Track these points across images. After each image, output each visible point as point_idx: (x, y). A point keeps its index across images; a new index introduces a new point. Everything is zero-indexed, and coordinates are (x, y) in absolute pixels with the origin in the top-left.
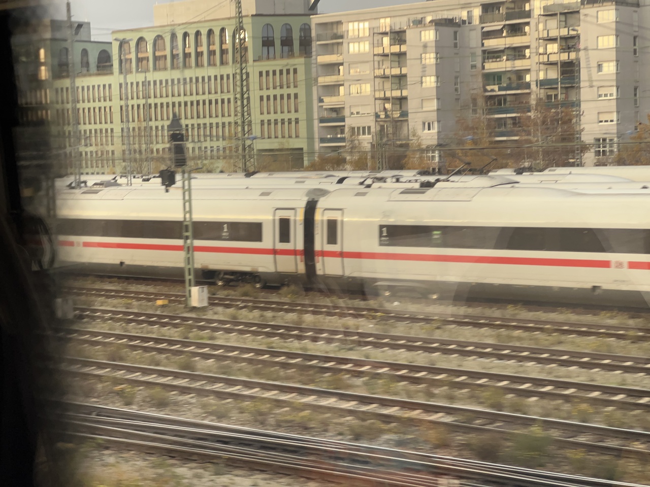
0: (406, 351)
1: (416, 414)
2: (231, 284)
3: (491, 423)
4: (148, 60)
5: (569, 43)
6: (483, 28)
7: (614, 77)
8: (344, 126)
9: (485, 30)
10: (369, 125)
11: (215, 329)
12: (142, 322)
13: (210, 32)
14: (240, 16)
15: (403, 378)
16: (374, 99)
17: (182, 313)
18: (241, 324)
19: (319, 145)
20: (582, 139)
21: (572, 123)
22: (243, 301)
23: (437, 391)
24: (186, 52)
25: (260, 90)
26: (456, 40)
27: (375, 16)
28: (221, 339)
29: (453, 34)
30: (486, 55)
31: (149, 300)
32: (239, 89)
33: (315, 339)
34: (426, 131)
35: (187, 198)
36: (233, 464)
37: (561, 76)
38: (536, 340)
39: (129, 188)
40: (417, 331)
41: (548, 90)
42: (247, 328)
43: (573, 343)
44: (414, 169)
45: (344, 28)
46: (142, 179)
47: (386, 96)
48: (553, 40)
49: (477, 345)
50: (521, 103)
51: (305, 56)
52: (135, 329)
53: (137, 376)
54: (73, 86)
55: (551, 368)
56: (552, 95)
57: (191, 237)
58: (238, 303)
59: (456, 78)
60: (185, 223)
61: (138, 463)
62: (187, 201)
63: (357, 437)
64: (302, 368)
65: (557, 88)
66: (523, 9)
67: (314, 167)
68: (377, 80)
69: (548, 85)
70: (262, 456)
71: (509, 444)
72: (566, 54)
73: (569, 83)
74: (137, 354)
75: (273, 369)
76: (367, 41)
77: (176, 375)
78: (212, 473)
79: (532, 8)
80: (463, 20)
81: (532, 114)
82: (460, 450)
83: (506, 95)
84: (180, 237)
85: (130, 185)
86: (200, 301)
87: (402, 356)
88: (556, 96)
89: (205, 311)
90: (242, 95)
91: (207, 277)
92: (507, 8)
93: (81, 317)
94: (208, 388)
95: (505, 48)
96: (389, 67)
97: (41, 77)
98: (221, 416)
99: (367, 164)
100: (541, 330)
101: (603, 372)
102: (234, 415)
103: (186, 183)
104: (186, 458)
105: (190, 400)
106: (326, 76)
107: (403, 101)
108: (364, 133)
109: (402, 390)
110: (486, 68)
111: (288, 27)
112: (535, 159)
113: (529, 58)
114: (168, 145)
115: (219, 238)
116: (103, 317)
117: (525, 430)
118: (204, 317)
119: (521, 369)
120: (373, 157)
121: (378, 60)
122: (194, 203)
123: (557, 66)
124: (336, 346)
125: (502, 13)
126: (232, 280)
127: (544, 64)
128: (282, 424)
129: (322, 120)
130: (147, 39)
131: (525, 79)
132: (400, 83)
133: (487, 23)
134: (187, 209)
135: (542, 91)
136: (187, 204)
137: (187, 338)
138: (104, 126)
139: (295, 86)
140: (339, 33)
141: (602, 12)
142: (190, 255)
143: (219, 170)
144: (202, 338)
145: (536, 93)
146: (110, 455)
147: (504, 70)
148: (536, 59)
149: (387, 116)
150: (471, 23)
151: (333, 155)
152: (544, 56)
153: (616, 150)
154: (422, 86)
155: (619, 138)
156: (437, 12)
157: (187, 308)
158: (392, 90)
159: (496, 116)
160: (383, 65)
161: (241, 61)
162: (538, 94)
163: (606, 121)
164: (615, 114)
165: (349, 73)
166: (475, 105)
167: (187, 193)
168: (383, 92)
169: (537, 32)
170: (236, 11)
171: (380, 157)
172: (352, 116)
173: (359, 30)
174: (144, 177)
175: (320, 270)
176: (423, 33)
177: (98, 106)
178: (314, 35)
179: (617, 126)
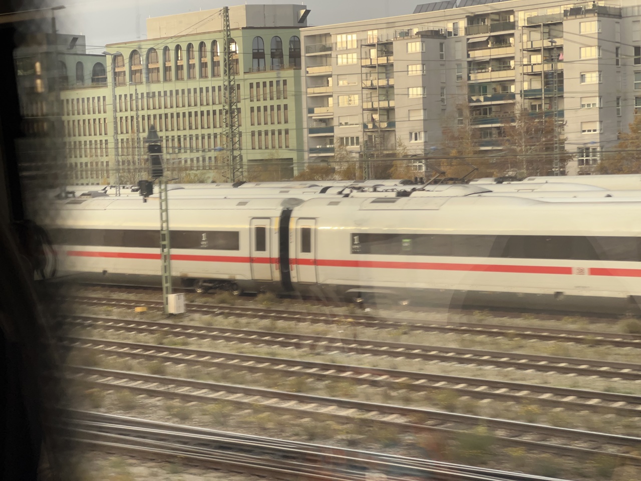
0: (371, 356)
1: (372, 415)
2: (211, 291)
3: (441, 424)
4: (141, 73)
5: (552, 53)
6: (468, 39)
7: (597, 88)
8: (333, 136)
9: (470, 41)
10: (357, 135)
11: (190, 335)
12: (121, 328)
13: (202, 44)
14: (228, 29)
15: (363, 382)
16: (362, 110)
17: (159, 320)
18: (216, 330)
19: (308, 155)
20: (565, 149)
21: (556, 132)
22: (220, 308)
23: (394, 394)
24: (178, 64)
25: (251, 101)
26: (442, 51)
27: (363, 28)
28: (194, 344)
29: (439, 45)
30: (473, 66)
31: (129, 307)
34: (413, 141)
35: (164, 208)
36: (189, 463)
37: (544, 86)
38: (498, 345)
39: (117, 198)
41: (532, 101)
42: (221, 334)
43: (532, 347)
45: (333, 39)
46: (131, 190)
47: (374, 106)
48: (536, 51)
49: (441, 350)
50: (505, 113)
51: (295, 67)
52: (113, 335)
53: (109, 380)
55: (508, 371)
56: (536, 106)
57: (168, 246)
58: (215, 310)
59: (443, 88)
60: (163, 232)
62: (164, 211)
63: (312, 437)
64: (268, 372)
65: (540, 99)
66: (508, 21)
67: (303, 177)
68: (365, 91)
69: (532, 95)
70: (218, 455)
72: (550, 65)
76: (355, 53)
77: (146, 379)
78: (169, 472)
79: (516, 19)
80: (448, 32)
81: (516, 124)
82: (408, 449)
83: (491, 105)
84: (157, 246)
85: (118, 195)
87: (367, 361)
88: (540, 106)
89: (181, 318)
91: (186, 285)
92: (492, 20)
94: (175, 391)
95: (490, 59)
96: (377, 78)
98: (184, 418)
100: (504, 335)
101: (558, 375)
102: (197, 417)
103: (163, 194)
104: (145, 457)
105: (156, 403)
106: (315, 87)
107: (390, 111)
108: (352, 144)
109: (363, 393)
110: (472, 79)
111: (279, 40)
112: (520, 169)
113: (514, 69)
115: (197, 247)
117: (472, 430)
118: (180, 324)
120: (361, 167)
121: (366, 71)
122: (170, 212)
123: (540, 77)
124: (305, 351)
125: (487, 25)
126: (211, 288)
127: (528, 74)
128: (241, 425)
129: (311, 131)
130: (140, 52)
131: (510, 90)
132: (387, 93)
133: (472, 35)
134: (164, 218)
135: (527, 101)
136: (164, 214)
137: (162, 344)
138: (98, 138)
139: (285, 98)
140: (328, 44)
141: (584, 23)
142: (167, 264)
143: (211, 180)
144: (176, 344)
145: (520, 104)
147: (489, 80)
148: (520, 70)
149: (374, 126)
150: (457, 35)
151: (323, 164)
152: (529, 66)
153: (598, 159)
154: (408, 97)
155: (602, 147)
156: (423, 24)
157: (164, 315)
158: (379, 101)
159: (481, 126)
160: (370, 76)
161: (229, 73)
162: (522, 105)
163: (589, 131)
164: (598, 124)
165: (338, 84)
166: (461, 114)
167: (164, 203)
168: (371, 103)
169: (521, 43)
170: (224, 25)
171: (366, 167)
172: (341, 127)
173: (347, 42)
174: (133, 188)
175: (294, 278)
176: (409, 44)
177: (93, 118)
178: (303, 47)
179: (600, 135)
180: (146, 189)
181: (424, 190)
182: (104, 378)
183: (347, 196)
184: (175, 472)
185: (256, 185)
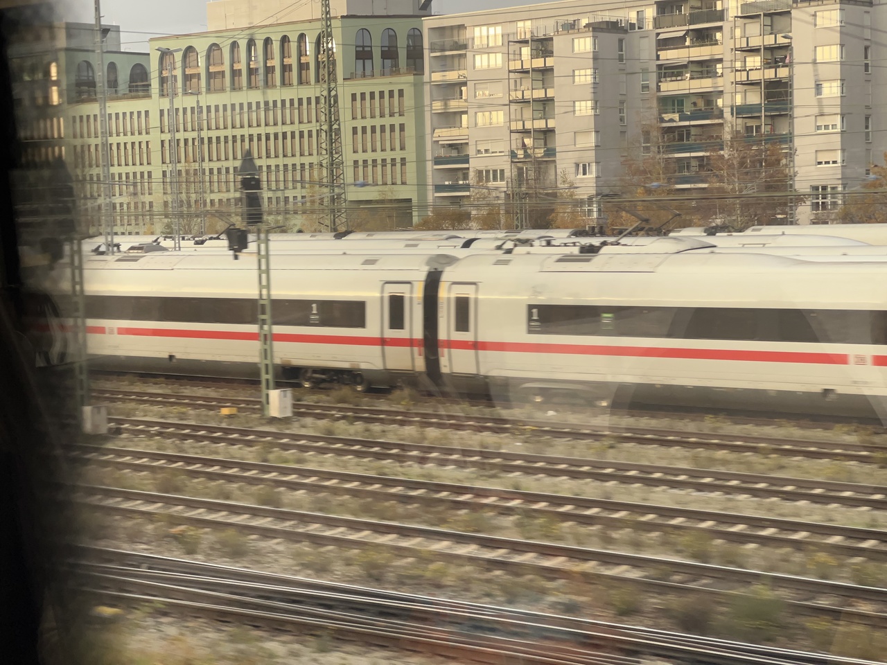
0: (569, 479)
1: (590, 567)
2: (322, 386)
3: (694, 580)
4: (199, 79)
5: (777, 55)
6: (658, 34)
7: (838, 102)
8: (468, 169)
9: (661, 37)
10: (502, 167)
11: (304, 449)
12: (203, 438)
13: (285, 40)
14: (328, 18)
15: (566, 517)
16: (509, 131)
17: (257, 426)
18: (339, 441)
19: (433, 195)
20: (796, 188)
21: (782, 164)
22: (340, 409)
23: (615, 535)
24: (252, 67)
25: (353, 119)
26: (622, 51)
27: (510, 17)
28: (313, 462)
29: (617, 42)
30: (663, 71)
31: (211, 408)
33: (442, 463)
34: (581, 176)
35: (263, 267)
36: (342, 638)
37: (765, 100)
38: (749, 464)
39: (177, 253)
40: (583, 451)
41: (747, 120)
42: (347, 447)
43: (799, 468)
44: (566, 228)
45: (468, 33)
46: (193, 241)
47: (526, 127)
48: (754, 51)
49: (666, 471)
50: (710, 138)
51: (415, 72)
52: (194, 447)
53: (200, 513)
54: (103, 112)
55: (772, 503)
56: (752, 127)
57: (269, 321)
58: (333, 412)
59: (622, 102)
60: (262, 302)
61: (210, 635)
62: (264, 271)
63: (512, 598)
64: (427, 503)
65: (759, 117)
66: (713, 9)
67: (426, 225)
68: (513, 107)
69: (747, 113)
70: (382, 625)
71: (724, 609)
72: (773, 70)
73: (777, 110)
74: (198, 483)
75: (387, 504)
76: (499, 52)
77: (255, 513)
78: (315, 650)
79: (726, 6)
80: (630, 23)
81: (725, 153)
82: (656, 618)
83: (689, 126)
84: (254, 322)
85: (178, 248)
86: (282, 409)
87: (565, 486)
88: (758, 128)
89: (289, 423)
90: (330, 127)
91: (289, 376)
92: (692, 8)
93: (118, 431)
94: (300, 530)
95: (689, 62)
96: (530, 88)
97: (52, 102)
98: (322, 569)
99: (499, 221)
100: (754, 450)
101: (844, 509)
102: (339, 568)
103: (263, 246)
104: (277, 628)
105: (275, 547)
106: (444, 99)
107: (548, 135)
108: (495, 179)
109: (570, 533)
110: (662, 89)
111: (391, 33)
112: (728, 215)
113: (722, 75)
114: (238, 195)
115: (306, 323)
116: (149, 431)
117: (743, 590)
118: (288, 432)
119: (730, 504)
120: (507, 212)
121: (515, 77)
122: (272, 273)
123: (759, 87)
124: (473, 473)
125: (685, 14)
126: (323, 381)
127: (742, 84)
128: (404, 580)
129: (438, 162)
130: (198, 50)
131: (717, 105)
132: (545, 108)
133: (663, 28)
134: (264, 282)
135: (740, 121)
136: (264, 276)
137: (265, 461)
138: (138, 169)
139: (401, 115)
140: (461, 41)
141: (821, 13)
142: (267, 346)
143: (296, 229)
144: (286, 461)
145: (731, 124)
146: (170, 624)
147: (687, 92)
148: (730, 77)
149: (526, 155)
150: (642, 28)
151: (452, 208)
152: (743, 73)
153: (840, 202)
154: (574, 113)
155: (844, 186)
156: (595, 13)
157: (263, 419)
158: (533, 119)
159: (677, 155)
160: (521, 86)
161: (329, 79)
162: (733, 125)
163: (827, 163)
164: (839, 153)
165: (475, 96)
166: (647, 141)
167: (263, 261)
168: (522, 122)
169: (733, 40)
170: (322, 11)
171: (519, 212)
172: (479, 156)
173: (488, 37)
174: (196, 239)
175: (445, 367)
176: (576, 41)
177: (110, 142)
178: (426, 45)
179: (842, 169)
180: (238, 242)
181: (618, 244)
182: (192, 511)
183: (509, 251)
184: (323, 650)
185: (368, 235)
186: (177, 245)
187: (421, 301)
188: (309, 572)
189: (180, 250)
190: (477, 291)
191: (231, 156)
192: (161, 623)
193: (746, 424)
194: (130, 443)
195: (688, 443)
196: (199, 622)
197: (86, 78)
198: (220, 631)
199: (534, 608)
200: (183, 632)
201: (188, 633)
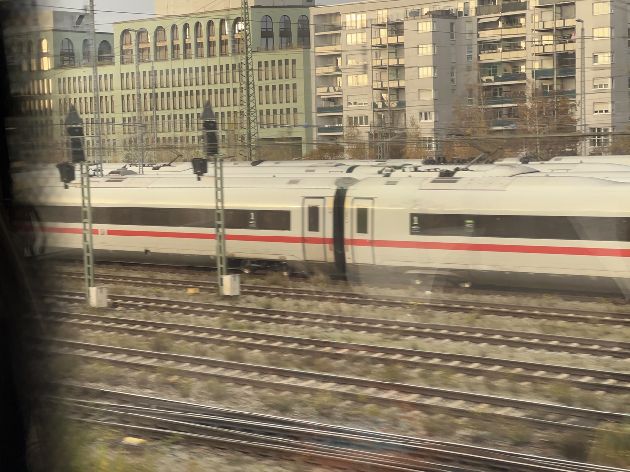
0: (452, 341)
2: (257, 272)
3: (564, 419)
4: (149, 51)
5: (564, 34)
6: (479, 19)
8: (342, 116)
9: (481, 21)
10: (366, 115)
11: (252, 319)
12: (177, 310)
13: (210, 23)
15: (456, 370)
16: (372, 89)
17: (214, 301)
18: (276, 313)
19: (317, 134)
20: (577, 130)
21: (569, 113)
22: (273, 290)
23: (496, 384)
24: (186, 43)
25: (259, 80)
26: (453, 31)
27: (373, 7)
28: (261, 328)
29: (449, 25)
30: (482, 46)
31: (180, 288)
32: (244, 79)
33: (355, 329)
34: (423, 121)
35: (219, 186)
37: (556, 66)
38: (583, 331)
40: (457, 320)
41: (543, 81)
42: (283, 317)
45: (341, 19)
46: (152, 167)
47: (384, 86)
48: (548, 31)
50: (517, 94)
51: (304, 47)
52: (172, 317)
53: (185, 366)
54: (95, 74)
56: (547, 86)
57: (223, 226)
58: (269, 292)
59: (453, 68)
60: (217, 212)
62: (220, 190)
64: (351, 359)
65: (552, 79)
66: (519, 1)
67: (312, 156)
68: (375, 71)
69: (543, 75)
72: (562, 45)
73: (565, 74)
74: (180, 344)
75: (322, 360)
76: (365, 32)
80: (459, 12)
81: (529, 104)
82: (544, 448)
83: (502, 85)
84: (212, 226)
86: (233, 289)
87: (450, 347)
88: (551, 87)
89: (237, 300)
90: (248, 84)
91: (235, 265)
93: (115, 305)
94: (262, 380)
95: (501, 39)
96: (387, 58)
97: (43, 68)
98: (284, 409)
99: (366, 153)
100: (586, 320)
102: (297, 408)
103: (218, 171)
105: (246, 392)
106: (325, 67)
107: (401, 92)
108: (361, 123)
109: (462, 382)
110: (481, 59)
111: (287, 18)
113: (525, 49)
114: (200, 133)
115: (247, 227)
116: (137, 305)
118: (238, 306)
119: (576, 361)
120: (371, 147)
121: (376, 51)
122: (226, 191)
123: (552, 57)
124: (380, 336)
125: (498, 5)
126: (259, 268)
127: (540, 55)
129: (320, 110)
130: (148, 31)
131: (521, 70)
132: (397, 72)
133: (483, 15)
134: (219, 197)
135: (538, 81)
136: (219, 193)
137: (225, 327)
138: (105, 116)
139: (294, 77)
140: (337, 25)
141: (597, 4)
142: (221, 244)
144: (241, 328)
145: (531, 84)
146: (181, 450)
147: (500, 61)
148: (531, 50)
149: (384, 106)
150: (467, 15)
151: (330, 143)
152: (540, 47)
153: (610, 140)
154: (419, 76)
155: (614, 128)
156: (433, 4)
157: (219, 296)
158: (389, 80)
159: (493, 106)
160: (380, 56)
162: (533, 84)
163: (601, 111)
164: (610, 105)
165: (347, 64)
166: (471, 95)
167: (219, 182)
168: (381, 82)
169: (533, 24)
170: (242, 2)
171: (381, 147)
172: (350, 106)
173: (356, 21)
174: (154, 166)
175: (349, 259)
176: (420, 24)
177: (100, 95)
178: (312, 28)
179: (612, 116)
180: (200, 167)
181: (467, 170)
182: (180, 365)
183: (389, 175)
185: (276, 163)
186: (141, 170)
187: (331, 211)
188: (275, 411)
189: (143, 174)
190: (373, 204)
191: (172, 107)
192: (174, 450)
193: (573, 301)
194: (124, 314)
195: (535, 315)
196: (202, 449)
197: (68, 51)
198: (219, 456)
199: (449, 440)
200: (193, 456)
201: (195, 457)
